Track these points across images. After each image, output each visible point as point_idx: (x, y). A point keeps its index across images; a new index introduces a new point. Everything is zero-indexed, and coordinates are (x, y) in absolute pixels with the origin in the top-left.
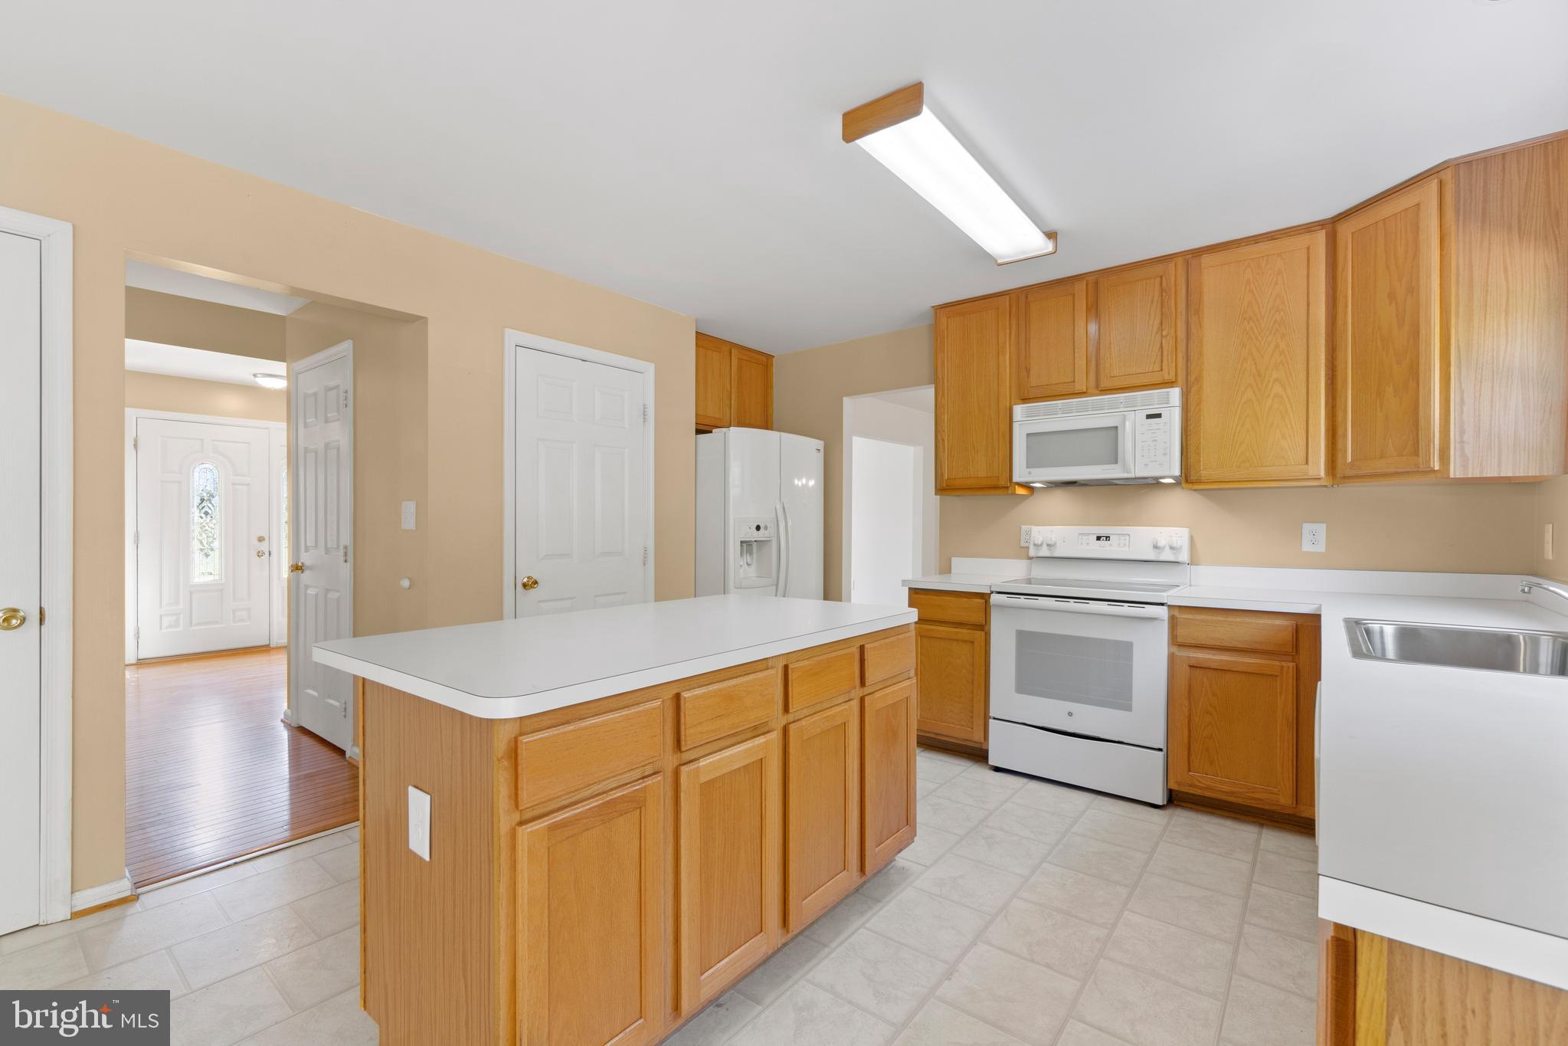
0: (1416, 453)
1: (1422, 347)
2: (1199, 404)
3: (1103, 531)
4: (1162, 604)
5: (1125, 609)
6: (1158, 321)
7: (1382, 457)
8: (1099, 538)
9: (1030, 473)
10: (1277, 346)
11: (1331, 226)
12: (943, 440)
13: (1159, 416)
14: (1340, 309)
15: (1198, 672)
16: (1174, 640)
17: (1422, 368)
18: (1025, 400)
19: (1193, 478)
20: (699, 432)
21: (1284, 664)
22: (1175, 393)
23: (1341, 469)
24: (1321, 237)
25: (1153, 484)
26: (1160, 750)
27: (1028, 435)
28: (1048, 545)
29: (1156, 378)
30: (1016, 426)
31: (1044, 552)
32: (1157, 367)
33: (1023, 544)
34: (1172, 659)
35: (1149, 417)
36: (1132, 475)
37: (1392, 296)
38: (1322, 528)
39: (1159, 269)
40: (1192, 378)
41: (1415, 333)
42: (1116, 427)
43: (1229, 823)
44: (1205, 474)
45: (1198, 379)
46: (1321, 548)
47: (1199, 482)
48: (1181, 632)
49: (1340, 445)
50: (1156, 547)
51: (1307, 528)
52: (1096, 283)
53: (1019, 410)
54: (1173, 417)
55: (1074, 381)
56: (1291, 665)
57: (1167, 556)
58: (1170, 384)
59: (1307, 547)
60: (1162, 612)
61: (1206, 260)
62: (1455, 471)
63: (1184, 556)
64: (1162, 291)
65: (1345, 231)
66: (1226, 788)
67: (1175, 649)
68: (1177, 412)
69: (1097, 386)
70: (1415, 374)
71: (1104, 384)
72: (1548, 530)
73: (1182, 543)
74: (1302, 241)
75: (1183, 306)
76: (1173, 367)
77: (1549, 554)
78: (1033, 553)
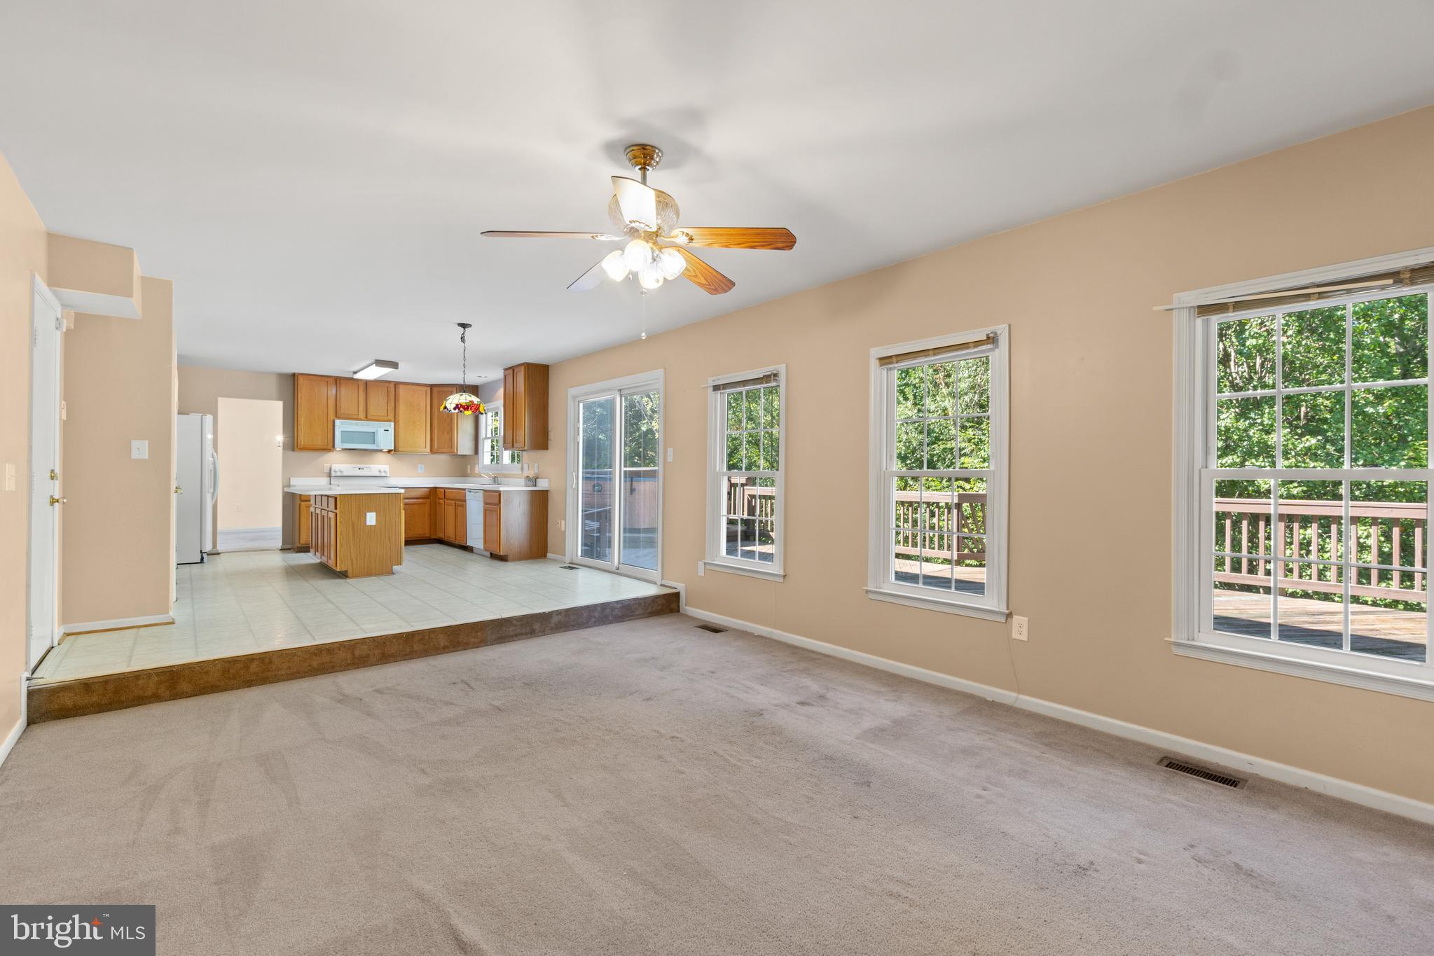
0: (451, 447)
1: (453, 424)
2: (398, 428)
3: (360, 466)
6: (386, 400)
7: (443, 448)
8: (359, 469)
9: (341, 445)
10: (419, 415)
11: (432, 386)
12: (301, 429)
13: (388, 430)
14: (434, 409)
15: (407, 506)
17: (453, 429)
18: (339, 418)
21: (427, 500)
22: (393, 424)
23: (433, 451)
24: (429, 388)
25: (381, 451)
27: (341, 431)
28: (339, 472)
29: (386, 418)
30: (336, 428)
31: (339, 474)
32: (386, 415)
33: (327, 471)
35: (385, 430)
36: (377, 448)
38: (423, 466)
39: (387, 385)
40: (397, 420)
41: (451, 420)
42: (374, 432)
44: (400, 449)
45: (398, 421)
46: (423, 471)
47: (397, 451)
49: (433, 443)
50: (380, 471)
51: (419, 465)
52: (366, 383)
53: (338, 422)
55: (358, 415)
56: (429, 500)
57: (383, 474)
58: (390, 421)
59: (420, 471)
61: (401, 386)
62: (459, 453)
63: (388, 475)
64: (388, 391)
65: (435, 390)
66: (415, 536)
68: (393, 430)
69: (366, 417)
70: (451, 430)
71: (368, 417)
72: (469, 466)
73: (388, 470)
74: (425, 388)
75: (393, 398)
76: (391, 416)
77: (469, 472)
78: (333, 474)
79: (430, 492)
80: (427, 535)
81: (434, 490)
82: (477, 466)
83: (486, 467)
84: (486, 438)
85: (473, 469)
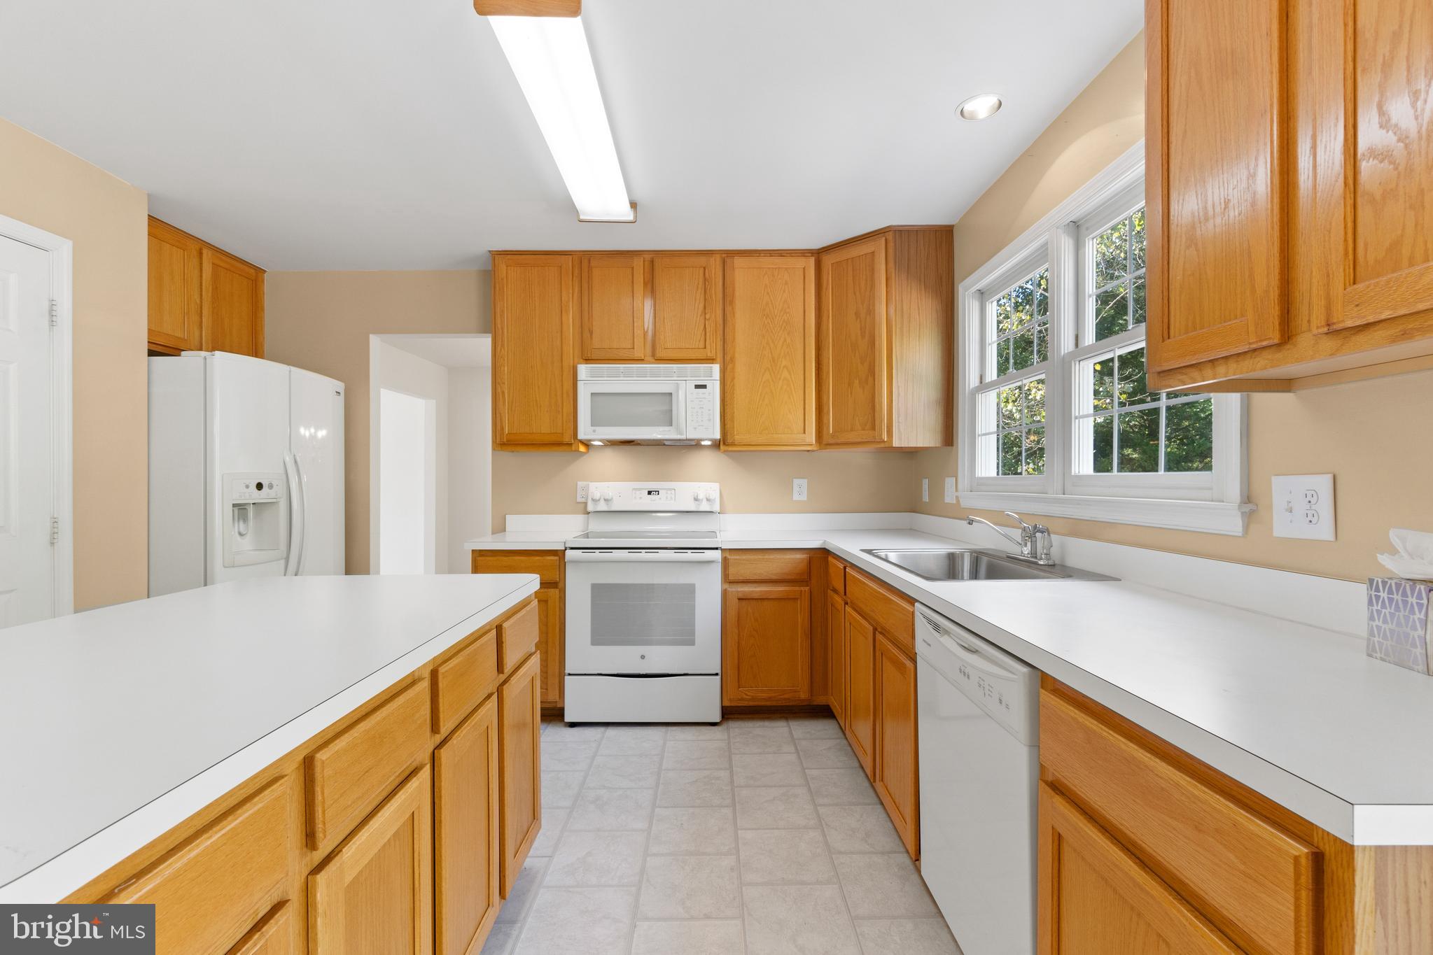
0: (873, 428)
1: (877, 354)
2: (733, 379)
3: (653, 486)
4: (717, 549)
5: (690, 555)
6: (702, 306)
7: (852, 430)
8: (650, 493)
9: (594, 431)
10: (785, 340)
11: (819, 255)
12: (503, 393)
13: (704, 387)
14: (824, 318)
15: (744, 603)
16: (726, 578)
17: (877, 368)
18: (588, 360)
19: (729, 440)
20: (152, 353)
21: (802, 589)
22: (716, 368)
23: (826, 439)
24: (812, 261)
25: (693, 445)
26: (717, 674)
27: (592, 394)
28: (605, 500)
29: (704, 354)
30: (580, 385)
31: (602, 507)
32: (702, 345)
33: (579, 500)
34: (725, 594)
35: (697, 387)
36: (683, 437)
37: (857, 314)
38: (804, 482)
39: (702, 260)
40: (728, 358)
41: (872, 343)
42: (671, 394)
43: (767, 723)
44: (738, 438)
45: (732, 360)
46: (804, 498)
47: (733, 444)
48: (732, 570)
49: (825, 421)
50: (696, 499)
51: (796, 482)
52: (652, 262)
53: (583, 370)
54: (715, 388)
55: (633, 348)
56: (807, 589)
57: (705, 507)
58: (711, 360)
59: (796, 497)
60: (717, 555)
61: (738, 261)
62: (895, 444)
63: (716, 508)
64: (705, 279)
65: (828, 260)
66: (765, 695)
67: (727, 586)
68: (717, 385)
69: (653, 355)
70: (872, 372)
71: (659, 354)
72: (926, 482)
73: (715, 495)
74: (800, 263)
75: (720, 295)
76: (714, 348)
77: (926, 498)
78: (590, 508)
79: (810, 561)
80: (804, 695)
81: (821, 557)
82: (949, 482)
83: (981, 485)
84: (983, 386)
85: (937, 490)
